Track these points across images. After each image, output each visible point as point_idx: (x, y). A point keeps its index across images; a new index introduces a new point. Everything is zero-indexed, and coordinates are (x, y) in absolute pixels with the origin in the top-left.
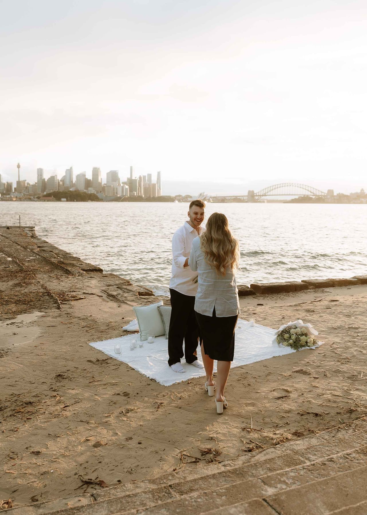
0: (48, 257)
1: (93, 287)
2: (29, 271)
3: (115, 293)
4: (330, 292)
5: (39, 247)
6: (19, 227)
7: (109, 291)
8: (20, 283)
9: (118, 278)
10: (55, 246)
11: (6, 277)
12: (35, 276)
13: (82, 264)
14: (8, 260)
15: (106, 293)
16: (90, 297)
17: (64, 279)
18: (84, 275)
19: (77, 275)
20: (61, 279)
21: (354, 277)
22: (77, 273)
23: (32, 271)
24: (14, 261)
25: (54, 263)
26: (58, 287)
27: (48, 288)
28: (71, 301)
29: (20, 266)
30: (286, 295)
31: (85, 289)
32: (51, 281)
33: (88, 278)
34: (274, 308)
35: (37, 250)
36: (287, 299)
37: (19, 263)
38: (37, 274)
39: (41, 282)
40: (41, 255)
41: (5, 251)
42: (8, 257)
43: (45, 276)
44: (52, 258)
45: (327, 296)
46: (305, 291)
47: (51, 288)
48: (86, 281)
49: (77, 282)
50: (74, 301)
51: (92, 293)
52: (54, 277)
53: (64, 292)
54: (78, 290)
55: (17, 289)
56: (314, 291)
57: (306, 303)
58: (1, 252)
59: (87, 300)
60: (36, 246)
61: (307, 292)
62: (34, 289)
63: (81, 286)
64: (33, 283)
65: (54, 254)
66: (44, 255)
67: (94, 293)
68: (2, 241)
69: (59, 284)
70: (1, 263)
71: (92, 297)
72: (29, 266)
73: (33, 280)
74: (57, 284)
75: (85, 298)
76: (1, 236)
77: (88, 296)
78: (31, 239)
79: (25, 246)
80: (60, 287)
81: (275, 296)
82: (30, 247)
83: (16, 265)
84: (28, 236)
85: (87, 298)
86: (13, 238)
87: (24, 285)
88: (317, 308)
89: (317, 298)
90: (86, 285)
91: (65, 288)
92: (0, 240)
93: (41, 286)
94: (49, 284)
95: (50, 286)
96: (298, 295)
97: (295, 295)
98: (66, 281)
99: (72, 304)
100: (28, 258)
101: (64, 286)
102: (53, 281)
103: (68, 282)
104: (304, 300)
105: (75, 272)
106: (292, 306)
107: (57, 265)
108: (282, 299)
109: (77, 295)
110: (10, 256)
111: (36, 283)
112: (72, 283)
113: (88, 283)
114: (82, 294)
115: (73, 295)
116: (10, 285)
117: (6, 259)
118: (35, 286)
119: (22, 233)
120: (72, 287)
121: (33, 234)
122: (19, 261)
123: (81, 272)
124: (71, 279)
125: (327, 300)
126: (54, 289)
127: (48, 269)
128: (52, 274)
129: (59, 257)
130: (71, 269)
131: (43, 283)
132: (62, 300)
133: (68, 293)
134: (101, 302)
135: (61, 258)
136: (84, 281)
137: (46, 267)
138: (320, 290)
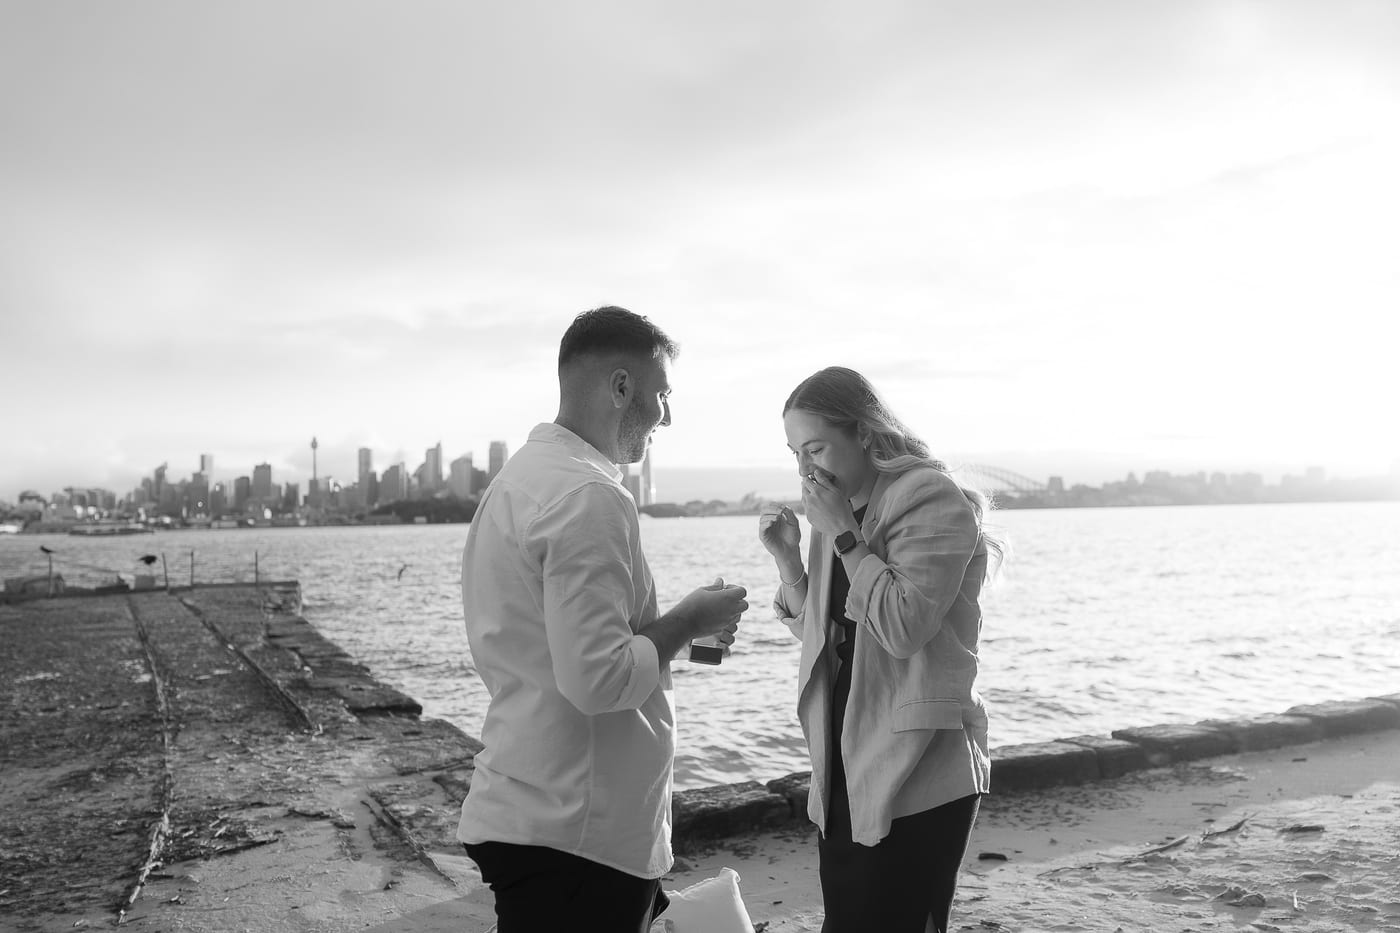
0: (269, 669)
1: (345, 782)
2: (168, 720)
3: (410, 809)
4: (1240, 778)
5: (270, 637)
6: (256, 585)
7: (395, 798)
8: (87, 774)
9: (454, 738)
10: (317, 634)
11: (70, 746)
12: (174, 739)
13: (361, 689)
14: (137, 681)
15: (378, 809)
16: (299, 833)
17: (261, 748)
18: (345, 727)
19: (318, 729)
20: (251, 750)
21: (1293, 712)
22: (324, 724)
23: (179, 719)
24: (152, 685)
25: (276, 686)
26: (216, 783)
27: (172, 793)
28: (201, 862)
29: (153, 702)
30: (1076, 800)
31: (310, 792)
32: (210, 759)
33: (351, 740)
34: (1064, 878)
35: (253, 647)
36: (1089, 820)
37: (159, 691)
38: (186, 730)
39: (168, 766)
40: (254, 661)
41: (154, 653)
42: (145, 673)
43: (209, 737)
44: (280, 671)
45: (1242, 798)
46: (1140, 776)
47: (185, 791)
48: (337, 753)
49: (299, 760)
50: (216, 861)
51: (326, 809)
52: (234, 740)
53: (217, 810)
54: (276, 798)
55: (55, 801)
56: (1177, 777)
57: (1183, 842)
58: (137, 657)
59: (273, 852)
60: (263, 633)
61: (1149, 781)
62: (117, 797)
63: (304, 777)
64: (139, 769)
65: (297, 657)
66: (264, 661)
67: (331, 810)
68: (177, 622)
69: (231, 769)
70: (104, 693)
71: (308, 834)
72: (184, 701)
73: (148, 755)
74: (221, 772)
75: (271, 842)
76: (185, 609)
77: (295, 828)
78: (266, 615)
79: (230, 634)
80: (222, 785)
81: (1033, 802)
82: (243, 637)
83: (143, 700)
84: (265, 608)
85: (283, 841)
86: (214, 613)
87: (97, 780)
88: (1258, 874)
89: (1210, 812)
90: (325, 772)
91: (238, 787)
92: (172, 621)
93: (153, 785)
94: (192, 773)
95: (187, 781)
96: (1120, 794)
97: (1111, 797)
98: (265, 755)
99: (195, 876)
100: (207, 673)
101: (239, 782)
102: (216, 758)
103: (265, 763)
104: (1161, 824)
105: (321, 718)
106: (1136, 861)
107: (281, 693)
108: (1070, 819)
109: (256, 824)
110: (154, 668)
111: (147, 770)
112: (278, 767)
113: (337, 761)
114: (275, 819)
115: (242, 823)
116: (51, 779)
117: (134, 677)
118: (133, 785)
119: (255, 600)
120: (268, 782)
121: (285, 602)
122: (167, 684)
123: (342, 717)
124: (287, 746)
125: (1266, 822)
126: (192, 797)
127: (237, 710)
128: (240, 727)
129: (308, 665)
130: (316, 708)
131: (172, 769)
132: (166, 858)
133: (226, 816)
134: (327, 862)
135: (312, 668)
136: (327, 754)
137: (238, 702)
138: (1194, 768)
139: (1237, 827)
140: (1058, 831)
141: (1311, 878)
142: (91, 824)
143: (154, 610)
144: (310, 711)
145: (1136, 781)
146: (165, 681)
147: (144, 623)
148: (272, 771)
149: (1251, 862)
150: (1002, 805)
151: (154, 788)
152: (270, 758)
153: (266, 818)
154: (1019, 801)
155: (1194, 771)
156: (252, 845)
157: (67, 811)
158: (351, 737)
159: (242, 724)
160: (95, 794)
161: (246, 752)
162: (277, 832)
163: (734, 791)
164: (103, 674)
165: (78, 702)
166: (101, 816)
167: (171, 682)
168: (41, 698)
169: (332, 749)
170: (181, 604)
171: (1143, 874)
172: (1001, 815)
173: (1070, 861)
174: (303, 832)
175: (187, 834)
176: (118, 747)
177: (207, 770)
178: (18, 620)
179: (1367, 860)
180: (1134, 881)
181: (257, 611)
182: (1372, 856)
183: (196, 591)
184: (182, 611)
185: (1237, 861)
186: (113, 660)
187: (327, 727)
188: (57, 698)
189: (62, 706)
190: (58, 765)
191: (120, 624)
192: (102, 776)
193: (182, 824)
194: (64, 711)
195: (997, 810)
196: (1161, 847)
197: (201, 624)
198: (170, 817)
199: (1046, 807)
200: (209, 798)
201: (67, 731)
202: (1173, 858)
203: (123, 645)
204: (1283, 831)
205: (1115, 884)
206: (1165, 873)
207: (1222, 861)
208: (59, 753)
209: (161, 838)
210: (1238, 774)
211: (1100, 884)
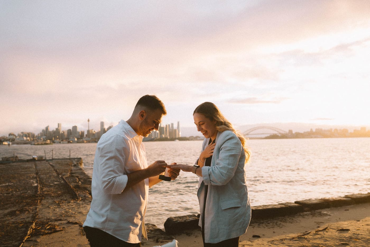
0: (69, 182)
2: (40, 196)
6: (70, 159)
8: (15, 211)
10: (84, 173)
11: (12, 203)
12: (40, 202)
14: (33, 186)
16: (69, 228)
17: (64, 204)
18: (87, 198)
19: (80, 199)
20: (61, 205)
21: (346, 197)
22: (81, 198)
23: (43, 196)
24: (37, 186)
25: (71, 187)
26: (50, 214)
27: (37, 217)
28: (41, 236)
29: (36, 191)
30: (282, 221)
31: (75, 217)
32: (49, 207)
33: (88, 202)
34: (275, 243)
35: (66, 176)
36: (285, 226)
37: (39, 188)
38: (44, 199)
39: (38, 209)
40: (66, 180)
41: (39, 178)
42: (36, 183)
43: (50, 201)
44: (72, 183)
45: (329, 220)
46: (301, 214)
47: (41, 216)
48: (83, 206)
49: (73, 208)
50: (45, 236)
51: (78, 221)
52: (57, 202)
53: (49, 221)
54: (65, 218)
55: (5, 219)
56: (312, 214)
57: (310, 233)
58: (34, 179)
59: (61, 233)
60: (70, 172)
61: (304, 216)
62: (22, 218)
63: (74, 212)
64: (29, 210)
65: (77, 179)
66: (68, 180)
67: (79, 222)
68: (47, 169)
69: (54, 210)
70: (24, 189)
71: (72, 228)
72: (45, 191)
73: (32, 206)
74: (51, 211)
75: (61, 230)
76: (50, 166)
77: (68, 227)
78: (71, 167)
79: (60, 172)
80: (51, 214)
81: (270, 221)
82: (64, 173)
83: (34, 191)
84: (71, 165)
85: (65, 230)
86: (57, 167)
87: (17, 213)
88: (329, 243)
89: (319, 224)
90: (79, 211)
91: (55, 215)
92: (46, 169)
93: (32, 214)
94: (44, 211)
95: (42, 213)
96: (294, 219)
97: (292, 220)
98: (64, 206)
99: (39, 240)
100: (53, 183)
101: (56, 214)
102: (51, 207)
103: (64, 208)
104: (305, 228)
105: (81, 196)
106: (295, 238)
107: (72, 189)
108: (280, 226)
109: (58, 226)
110: (38, 182)
111: (32, 210)
112: (67, 209)
113: (83, 208)
114: (64, 224)
115: (55, 225)
116: (5, 213)
117: (33, 184)
118: (27, 214)
119: (69, 163)
120: (64, 214)
121: (77, 164)
122: (41, 186)
123: (87, 196)
124: (71, 204)
125: (333, 228)
126: (42, 218)
127: (59, 194)
128: (59, 198)
129: (80, 181)
130: (80, 193)
131: (38, 210)
132: (32, 235)
133: (51, 223)
134: (75, 236)
135: (81, 182)
136: (81, 206)
137: (59, 191)
138: (316, 212)
139: (325, 229)
140: (276, 229)
141: (343, 244)
142: (13, 225)
143: (41, 166)
144: (78, 194)
145: (300, 215)
146: (41, 185)
147: (38, 169)
148: (65, 211)
149: (328, 239)
150: (262, 221)
151: (33, 215)
152: (66, 207)
153: (61, 224)
154: (267, 220)
155: (317, 213)
156: (56, 231)
157: (8, 222)
158: (88, 201)
159: (60, 198)
160: (16, 217)
161: (59, 205)
162: (64, 228)
163: (188, 217)
164: (24, 183)
165: (16, 191)
166: (17, 223)
167: (42, 186)
168: (6, 190)
169: (83, 204)
170: (49, 164)
171: (296, 242)
172: (261, 224)
173: (277, 238)
174: (71, 228)
175: (39, 228)
176: (25, 204)
177: (47, 210)
178: (4, 168)
179: (360, 239)
180: (294, 244)
181: (69, 166)
182: (362, 238)
183: (53, 161)
184: (49, 166)
185: (323, 239)
186: (28, 180)
187: (82, 198)
188: (11, 190)
189: (12, 192)
190: (8, 209)
191: (31, 170)
192: (19, 212)
193: (38, 225)
194: (12, 194)
195: (261, 223)
196: (303, 234)
197: (53, 170)
198: (35, 223)
199: (274, 222)
200: (47, 218)
201: (12, 199)
202: (306, 237)
203: (31, 175)
204: (338, 230)
205: (288, 244)
206: (302, 242)
207: (319, 238)
208: (8, 205)
209: (32, 229)
210: (329, 214)
211: (285, 244)
